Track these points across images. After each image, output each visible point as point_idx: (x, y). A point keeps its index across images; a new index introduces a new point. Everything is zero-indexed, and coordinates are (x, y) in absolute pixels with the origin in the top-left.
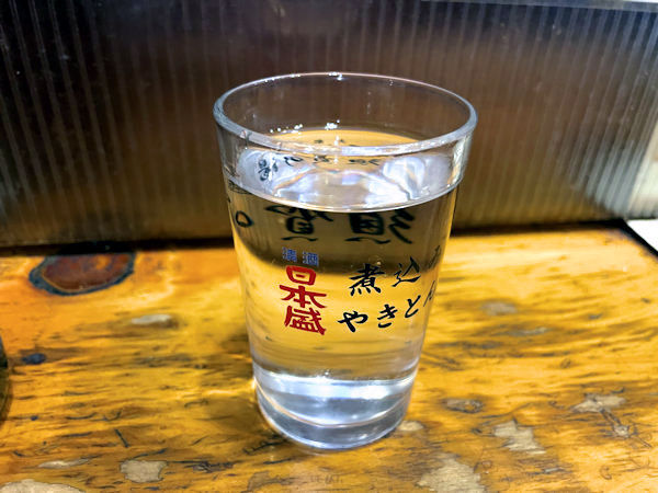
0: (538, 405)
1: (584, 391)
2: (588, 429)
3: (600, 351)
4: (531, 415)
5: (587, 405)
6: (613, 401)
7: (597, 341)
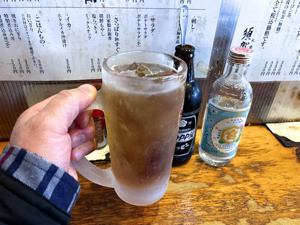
0: (243, 165)
1: (252, 163)
2: (252, 170)
3: (256, 155)
4: (241, 167)
5: (253, 166)
6: (258, 165)
7: (256, 153)
